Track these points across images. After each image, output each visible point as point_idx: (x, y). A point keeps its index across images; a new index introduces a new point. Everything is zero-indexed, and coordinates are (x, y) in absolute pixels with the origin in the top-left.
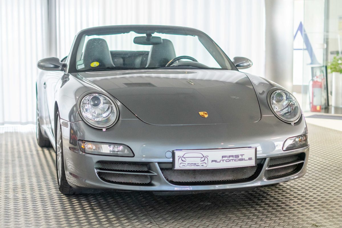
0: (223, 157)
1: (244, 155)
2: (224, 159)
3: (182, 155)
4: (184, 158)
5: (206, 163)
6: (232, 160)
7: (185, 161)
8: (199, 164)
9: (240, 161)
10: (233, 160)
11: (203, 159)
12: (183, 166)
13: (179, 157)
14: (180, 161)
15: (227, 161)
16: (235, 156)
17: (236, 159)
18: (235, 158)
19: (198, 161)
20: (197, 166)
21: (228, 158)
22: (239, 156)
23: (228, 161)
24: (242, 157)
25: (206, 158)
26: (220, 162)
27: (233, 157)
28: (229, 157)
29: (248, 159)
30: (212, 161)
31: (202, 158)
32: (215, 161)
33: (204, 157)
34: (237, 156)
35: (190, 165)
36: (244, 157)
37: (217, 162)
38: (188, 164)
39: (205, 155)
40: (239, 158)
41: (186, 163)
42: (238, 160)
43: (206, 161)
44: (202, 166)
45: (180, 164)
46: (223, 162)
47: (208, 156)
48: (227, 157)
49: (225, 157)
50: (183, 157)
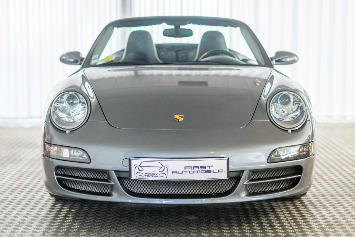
0: (185, 168)
1: (212, 166)
2: (187, 170)
3: (139, 164)
4: (141, 167)
5: (166, 175)
6: (197, 171)
7: (143, 171)
8: (157, 175)
9: (207, 173)
10: (199, 172)
11: (162, 169)
12: (140, 176)
13: (136, 166)
14: (137, 170)
15: (190, 172)
16: (200, 168)
17: (201, 171)
18: (200, 169)
19: (156, 171)
20: (155, 176)
21: (192, 169)
22: (206, 167)
23: (193, 172)
24: (210, 169)
25: (165, 168)
26: (182, 173)
27: (198, 168)
28: (194, 168)
29: (218, 171)
30: (173, 172)
31: (161, 167)
32: (177, 172)
33: (163, 167)
34: (203, 167)
35: (147, 175)
36: (212, 169)
37: (178, 173)
38: (145, 174)
39: (164, 165)
40: (206, 170)
41: (144, 172)
42: (204, 172)
43: (165, 172)
44: (161, 176)
45: (137, 173)
46: (186, 173)
47: (168, 166)
48: (191, 167)
49: (189, 167)
50: (139, 166)
